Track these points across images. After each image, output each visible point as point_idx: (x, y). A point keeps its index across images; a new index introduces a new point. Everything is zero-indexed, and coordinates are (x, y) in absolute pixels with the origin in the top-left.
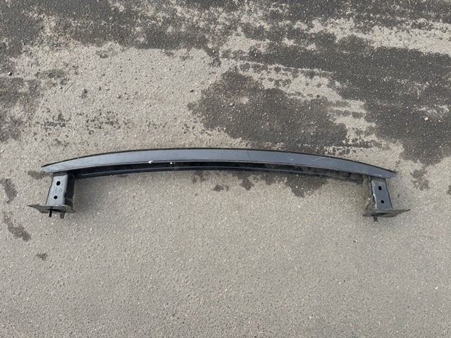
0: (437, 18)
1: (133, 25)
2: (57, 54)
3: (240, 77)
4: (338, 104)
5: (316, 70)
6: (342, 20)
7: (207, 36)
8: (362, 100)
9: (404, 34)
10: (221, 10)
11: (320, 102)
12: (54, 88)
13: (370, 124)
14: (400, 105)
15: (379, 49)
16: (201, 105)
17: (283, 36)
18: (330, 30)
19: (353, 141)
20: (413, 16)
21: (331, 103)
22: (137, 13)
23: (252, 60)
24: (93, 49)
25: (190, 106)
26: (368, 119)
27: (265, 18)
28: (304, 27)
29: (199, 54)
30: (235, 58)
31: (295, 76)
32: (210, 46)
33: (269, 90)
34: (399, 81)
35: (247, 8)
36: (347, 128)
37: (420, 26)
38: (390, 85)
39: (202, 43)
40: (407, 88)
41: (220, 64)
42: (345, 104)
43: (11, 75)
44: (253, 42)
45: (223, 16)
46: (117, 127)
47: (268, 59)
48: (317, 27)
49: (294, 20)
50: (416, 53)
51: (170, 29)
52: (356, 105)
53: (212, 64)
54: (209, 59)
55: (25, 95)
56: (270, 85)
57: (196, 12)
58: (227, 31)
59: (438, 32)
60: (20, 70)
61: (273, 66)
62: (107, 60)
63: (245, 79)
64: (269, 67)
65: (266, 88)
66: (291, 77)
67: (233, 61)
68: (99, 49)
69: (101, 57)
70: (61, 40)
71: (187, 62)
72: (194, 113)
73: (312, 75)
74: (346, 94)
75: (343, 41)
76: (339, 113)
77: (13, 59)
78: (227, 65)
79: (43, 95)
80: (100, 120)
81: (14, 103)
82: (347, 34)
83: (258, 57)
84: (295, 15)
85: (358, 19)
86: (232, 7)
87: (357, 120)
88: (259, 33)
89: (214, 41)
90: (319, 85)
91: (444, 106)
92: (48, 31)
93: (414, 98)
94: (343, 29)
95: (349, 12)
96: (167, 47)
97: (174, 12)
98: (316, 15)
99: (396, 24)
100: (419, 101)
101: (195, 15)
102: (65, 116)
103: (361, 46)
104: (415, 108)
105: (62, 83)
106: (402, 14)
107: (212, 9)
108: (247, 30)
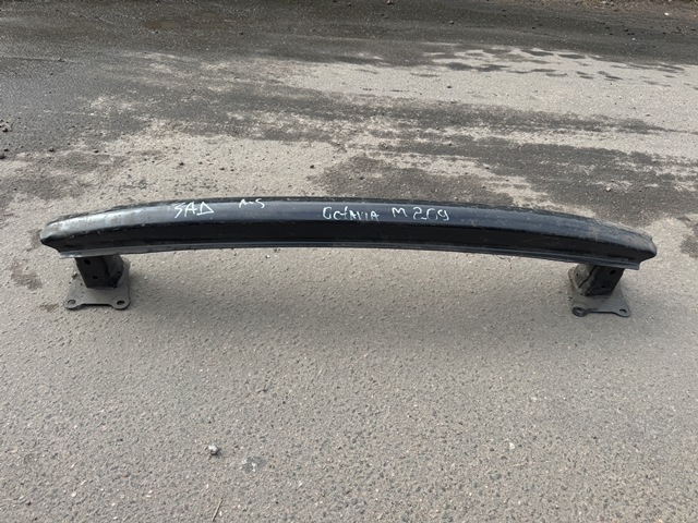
0: (578, 128)
1: (251, 127)
2: (158, 141)
3: (370, 160)
4: (491, 179)
5: (457, 156)
6: (476, 128)
7: (331, 135)
8: (521, 176)
9: (548, 137)
10: (345, 121)
11: (466, 177)
12: (144, 162)
13: (539, 193)
14: (569, 180)
15: (525, 145)
16: (323, 177)
17: (414, 136)
18: (464, 133)
19: (524, 205)
20: (550, 127)
21: (484, 179)
22: (255, 121)
23: (383, 150)
24: (200, 139)
25: (309, 178)
26: (536, 190)
27: (395, 127)
28: (435, 131)
29: (321, 147)
30: (363, 147)
31: (434, 160)
32: (335, 141)
33: (405, 169)
34: (558, 164)
35: (373, 121)
36: (511, 196)
37: (562, 132)
38: (549, 166)
39: (326, 139)
40: (572, 169)
41: (345, 151)
42: (501, 179)
43: (97, 152)
44: (383, 140)
45: (347, 125)
46: (214, 190)
47: (399, 150)
48: (450, 131)
49: (425, 127)
50: (568, 148)
51: (290, 130)
52: (517, 180)
53: (338, 151)
54: (332, 148)
55: (107, 166)
56: (409, 166)
58: (353, 133)
59: (583, 136)
60: (110, 150)
61: (408, 154)
62: (215, 146)
63: (376, 162)
64: (403, 154)
65: (401, 167)
66: (430, 161)
67: (361, 150)
68: (208, 139)
69: (209, 143)
70: (168, 132)
71: (308, 149)
72: (315, 183)
73: (454, 160)
74: (498, 173)
75: (482, 141)
76: (497, 186)
77: (105, 143)
78: (352, 153)
79: (128, 166)
80: (194, 185)
81: (89, 171)
82: (485, 136)
83: (389, 148)
84: (425, 125)
85: (493, 128)
86: (358, 120)
87: (522, 191)
88: (389, 135)
89: (338, 138)
90: (464, 166)
91: (625, 182)
92: (154, 128)
93: (585, 176)
94: (479, 133)
95: (482, 124)
96: (286, 140)
97: (296, 121)
98: (447, 125)
99: (537, 131)
100: (591, 177)
101: (318, 123)
102: (148, 181)
103: (503, 142)
104: (589, 182)
105: (156, 158)
106: (539, 126)
107: (336, 121)
108: (374, 133)
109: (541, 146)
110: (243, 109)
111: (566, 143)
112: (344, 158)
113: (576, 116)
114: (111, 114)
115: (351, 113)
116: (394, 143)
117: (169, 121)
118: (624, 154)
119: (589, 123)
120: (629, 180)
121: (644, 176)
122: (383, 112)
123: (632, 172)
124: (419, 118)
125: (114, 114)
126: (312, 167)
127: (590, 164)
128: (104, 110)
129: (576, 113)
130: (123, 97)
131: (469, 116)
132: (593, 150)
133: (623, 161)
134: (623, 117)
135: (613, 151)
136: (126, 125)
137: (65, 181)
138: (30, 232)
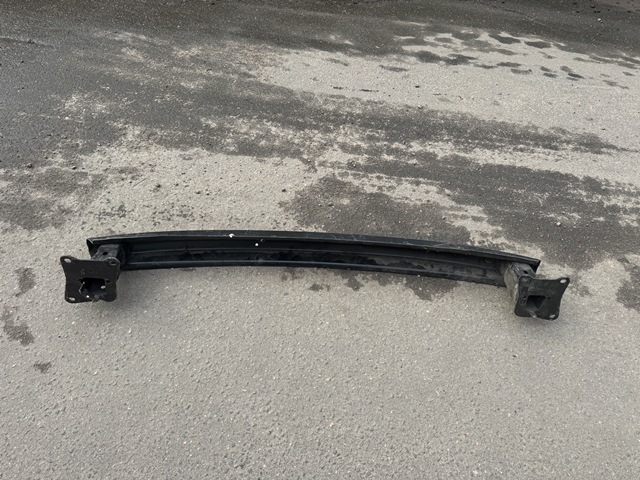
0: (537, 145)
1: (224, 137)
2: (135, 155)
3: (339, 182)
4: (452, 208)
5: (421, 179)
6: (440, 143)
7: (302, 150)
8: (478, 205)
9: (508, 156)
10: (316, 132)
11: (428, 205)
12: (122, 183)
13: (494, 228)
14: (524, 212)
15: (485, 166)
16: (294, 203)
17: (381, 152)
18: (429, 149)
19: (480, 243)
20: (511, 143)
21: (444, 208)
22: (229, 130)
23: (351, 169)
24: (177, 152)
25: (281, 204)
26: (492, 223)
27: (363, 140)
28: (403, 147)
29: (293, 165)
30: (332, 166)
31: (399, 183)
32: (305, 157)
33: (371, 194)
34: (515, 191)
35: (343, 132)
36: (469, 230)
37: (522, 150)
38: (506, 194)
39: (297, 154)
40: (527, 197)
41: (316, 171)
42: (460, 209)
43: (74, 168)
44: (351, 156)
45: (318, 137)
46: (191, 219)
47: (368, 169)
48: (416, 147)
49: (392, 141)
50: (525, 170)
51: (263, 143)
52: (475, 210)
53: (309, 170)
54: (303, 167)
55: (85, 186)
56: (375, 190)
57: (291, 132)
58: (323, 147)
59: (541, 155)
60: (87, 166)
61: (374, 175)
62: (191, 162)
63: (345, 184)
64: (370, 175)
65: (368, 192)
66: (395, 184)
67: (331, 169)
68: (183, 153)
69: (184, 159)
70: (143, 144)
71: (280, 168)
72: (287, 210)
73: (418, 183)
74: (458, 200)
75: (445, 160)
76: (456, 217)
77: (82, 157)
78: (322, 173)
79: (107, 188)
80: (171, 213)
81: (69, 193)
82: (449, 153)
83: (357, 167)
84: (392, 138)
85: (457, 143)
86: (327, 130)
87: (479, 224)
88: (356, 150)
89: (309, 153)
90: (427, 192)
91: (574, 214)
92: (130, 137)
93: (537, 205)
94: (443, 149)
95: (446, 138)
96: (258, 155)
97: (269, 131)
98: (413, 139)
99: (497, 147)
100: (544, 208)
101: (289, 134)
102: (128, 207)
103: (465, 162)
104: (542, 214)
105: (133, 178)
106: (501, 141)
107: (307, 131)
108: (344, 147)
109: (500, 166)
110: (217, 113)
111: (524, 164)
112: (314, 179)
113: (536, 128)
114: (86, 118)
115: (321, 120)
116: (362, 160)
117: (144, 129)
118: (576, 179)
119: (548, 138)
120: (578, 212)
121: (592, 208)
122: (351, 120)
123: (582, 202)
124: (387, 128)
125: (88, 118)
126: (284, 191)
127: (544, 191)
128: (78, 112)
129: (537, 124)
130: (96, 95)
131: (434, 127)
132: (548, 173)
133: (574, 189)
134: (580, 131)
135: (567, 175)
136: (102, 133)
137: (46, 206)
138: (17, 271)
